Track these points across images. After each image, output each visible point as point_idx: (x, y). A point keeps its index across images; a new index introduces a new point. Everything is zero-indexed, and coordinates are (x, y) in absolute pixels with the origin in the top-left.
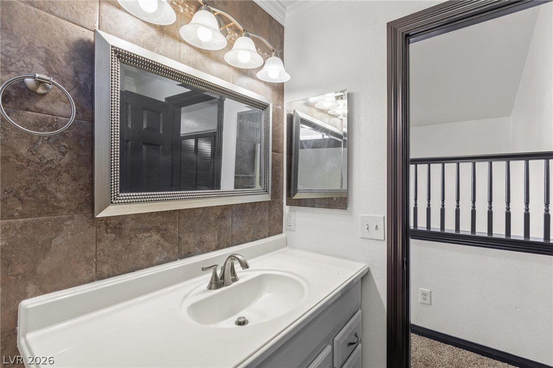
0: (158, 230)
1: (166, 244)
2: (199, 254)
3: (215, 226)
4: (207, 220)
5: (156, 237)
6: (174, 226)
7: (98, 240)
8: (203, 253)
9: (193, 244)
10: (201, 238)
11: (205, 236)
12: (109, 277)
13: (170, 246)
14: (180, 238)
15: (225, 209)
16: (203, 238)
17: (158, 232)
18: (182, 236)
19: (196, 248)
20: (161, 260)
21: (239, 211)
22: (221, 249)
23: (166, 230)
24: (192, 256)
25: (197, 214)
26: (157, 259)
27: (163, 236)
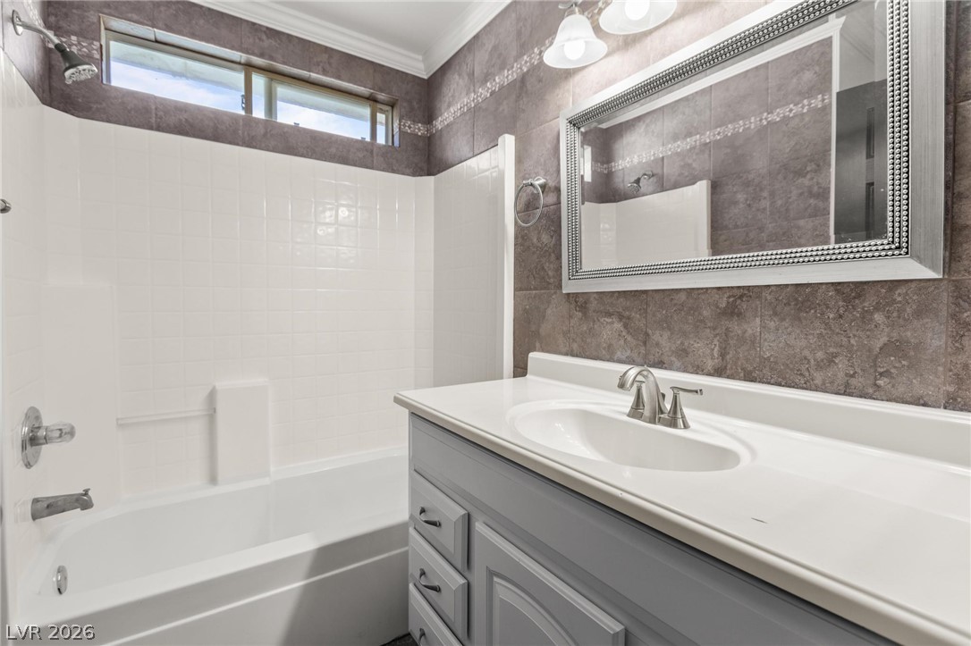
0: (621, 317)
1: (629, 338)
2: (678, 370)
3: (714, 329)
4: (696, 313)
5: (618, 326)
6: (640, 315)
7: (571, 317)
8: (685, 370)
9: (667, 349)
10: (682, 343)
11: (692, 342)
12: (577, 356)
13: (635, 342)
14: (647, 334)
15: (741, 297)
16: (686, 344)
17: (621, 320)
18: (650, 332)
19: (673, 359)
20: (624, 357)
21: (788, 304)
22: (728, 377)
23: (629, 318)
24: (666, 368)
25: (675, 301)
26: (619, 354)
27: (625, 326)
